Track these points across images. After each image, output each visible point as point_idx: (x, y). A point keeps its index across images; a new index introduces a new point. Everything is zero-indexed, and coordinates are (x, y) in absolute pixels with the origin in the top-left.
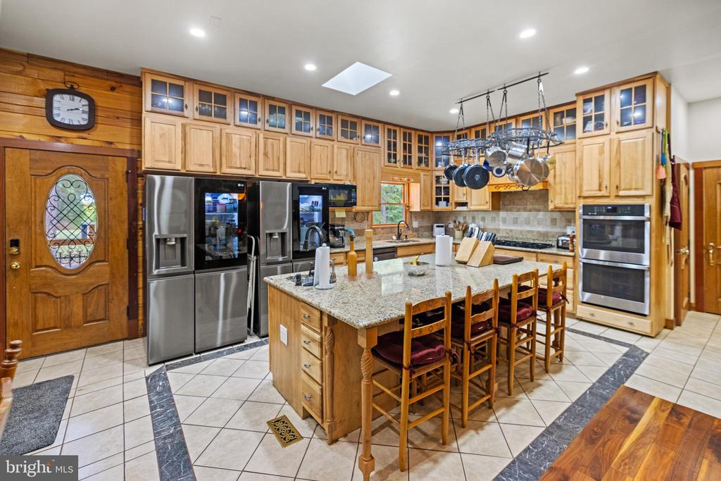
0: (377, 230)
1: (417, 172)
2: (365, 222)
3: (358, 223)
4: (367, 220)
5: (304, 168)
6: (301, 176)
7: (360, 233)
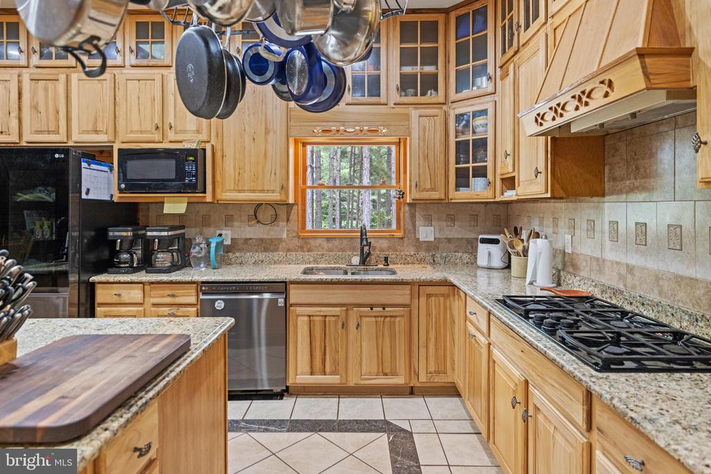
0: (313, 243)
1: (399, 110)
2: (283, 224)
3: (265, 227)
4: (288, 220)
5: (105, 123)
6: (101, 139)
7: (268, 246)
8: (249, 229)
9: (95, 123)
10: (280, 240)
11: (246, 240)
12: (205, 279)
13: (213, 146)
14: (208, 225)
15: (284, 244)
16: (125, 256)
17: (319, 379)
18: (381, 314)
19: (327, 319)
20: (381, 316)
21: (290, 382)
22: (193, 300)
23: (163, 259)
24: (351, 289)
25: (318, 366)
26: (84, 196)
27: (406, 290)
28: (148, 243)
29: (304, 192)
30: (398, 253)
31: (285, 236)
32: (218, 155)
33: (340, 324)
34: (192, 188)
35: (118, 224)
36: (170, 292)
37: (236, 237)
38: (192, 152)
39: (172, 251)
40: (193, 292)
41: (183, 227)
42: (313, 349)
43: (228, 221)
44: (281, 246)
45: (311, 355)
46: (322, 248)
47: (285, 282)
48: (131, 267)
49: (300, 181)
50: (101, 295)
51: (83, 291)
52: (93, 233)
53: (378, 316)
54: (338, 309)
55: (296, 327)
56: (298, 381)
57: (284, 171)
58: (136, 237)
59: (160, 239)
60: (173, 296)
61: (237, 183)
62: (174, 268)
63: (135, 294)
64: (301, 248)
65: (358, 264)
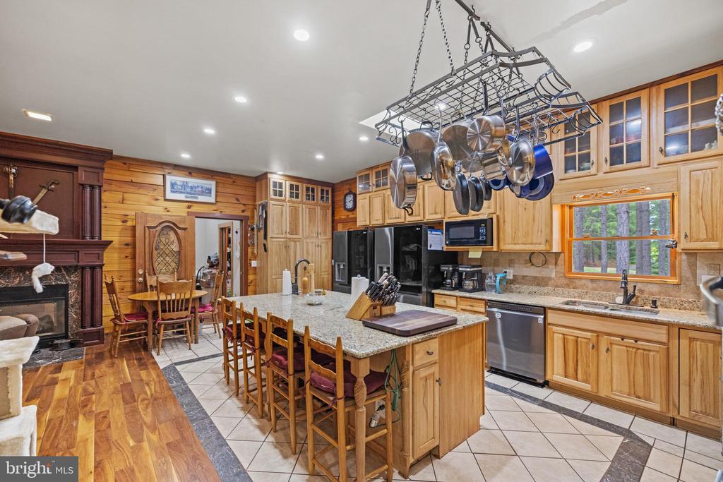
0: (578, 283)
1: (664, 169)
2: (552, 267)
3: (538, 269)
4: (556, 264)
5: (440, 209)
6: (438, 217)
7: (540, 282)
8: (525, 269)
9: (436, 209)
10: (550, 279)
11: (524, 277)
12: (489, 298)
13: (498, 216)
14: (498, 266)
15: (553, 281)
16: (449, 281)
17: (570, 382)
18: (632, 345)
19: (579, 339)
20: (633, 348)
21: (548, 378)
22: (483, 310)
23: (468, 284)
24: (602, 320)
25: (571, 372)
26: (429, 248)
27: (664, 330)
28: (460, 274)
29: (570, 242)
30: (671, 298)
31: (553, 275)
32: (501, 221)
33: (591, 345)
34: (484, 243)
35: (446, 263)
36: (471, 304)
37: (516, 274)
38: (484, 221)
39: (473, 280)
40: (483, 305)
41: (481, 266)
42: (567, 358)
43: (511, 263)
44: (550, 283)
45: (565, 363)
46: (587, 287)
47: (545, 308)
48: (451, 287)
49: (567, 235)
50: (437, 300)
51: (429, 297)
52: (433, 267)
53: (630, 347)
54: (590, 334)
55: (553, 340)
56: (554, 379)
57: (548, 229)
58: (454, 271)
59: (467, 272)
60: (472, 306)
61: (514, 238)
62: (474, 290)
63: (452, 302)
64: (568, 286)
65: (621, 303)
